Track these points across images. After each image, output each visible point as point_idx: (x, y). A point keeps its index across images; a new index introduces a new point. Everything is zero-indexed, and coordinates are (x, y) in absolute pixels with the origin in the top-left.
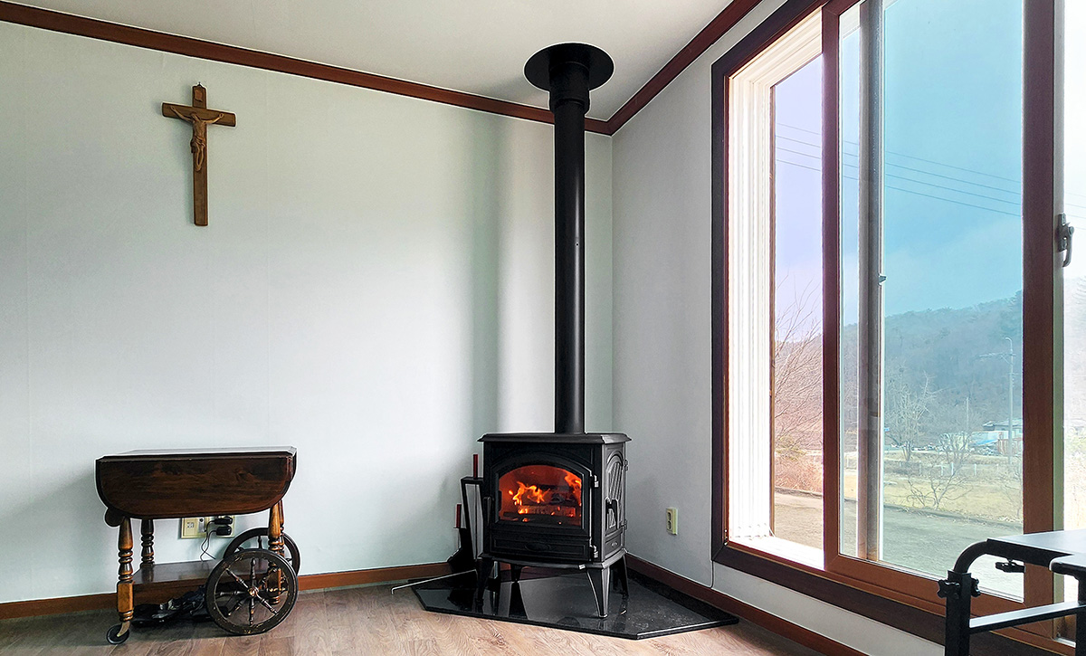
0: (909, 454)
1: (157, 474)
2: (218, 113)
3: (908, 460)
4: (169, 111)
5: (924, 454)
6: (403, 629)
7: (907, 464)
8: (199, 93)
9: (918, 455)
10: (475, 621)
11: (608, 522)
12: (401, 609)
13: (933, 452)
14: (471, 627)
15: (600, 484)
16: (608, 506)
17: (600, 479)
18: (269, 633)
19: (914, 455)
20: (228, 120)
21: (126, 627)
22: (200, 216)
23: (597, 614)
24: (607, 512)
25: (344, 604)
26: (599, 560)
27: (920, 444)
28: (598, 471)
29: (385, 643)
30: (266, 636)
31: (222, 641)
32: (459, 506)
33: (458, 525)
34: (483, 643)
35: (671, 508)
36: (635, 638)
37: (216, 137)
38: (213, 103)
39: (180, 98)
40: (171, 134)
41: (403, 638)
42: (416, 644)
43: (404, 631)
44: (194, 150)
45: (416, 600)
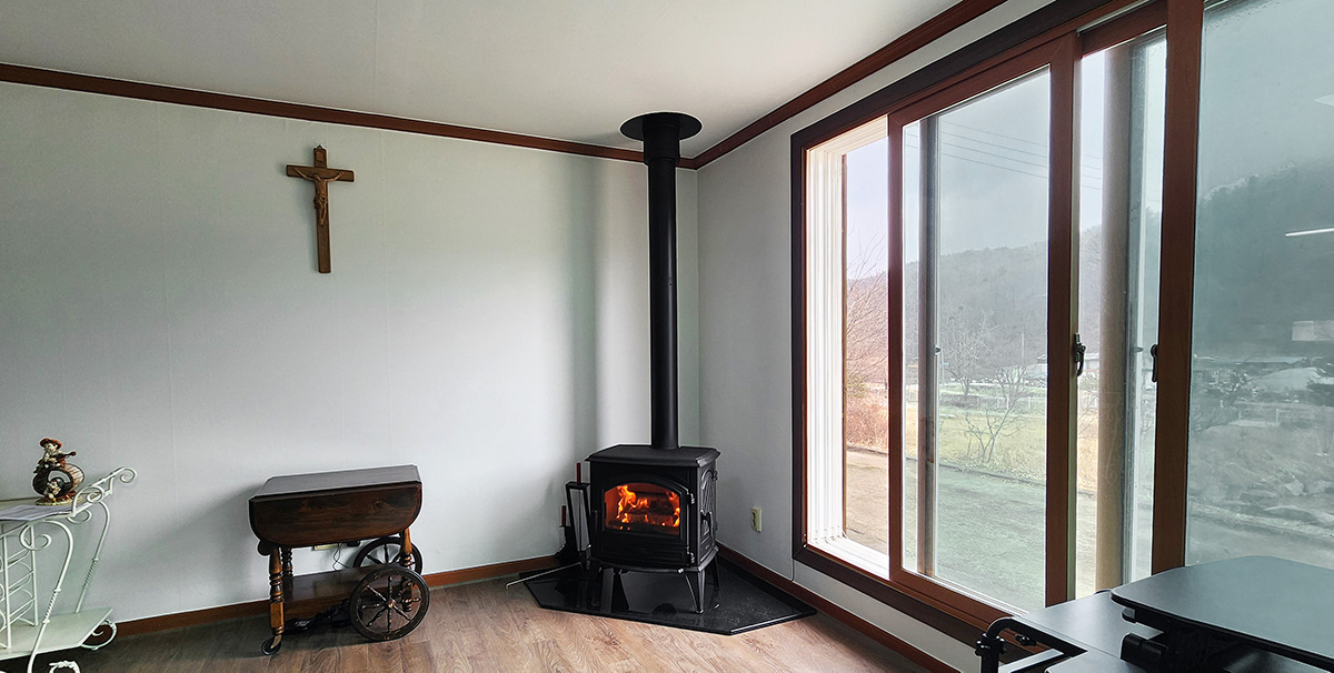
0: (968, 386)
1: (304, 509)
2: (339, 171)
3: (967, 391)
4: (292, 171)
5: (982, 387)
6: (525, 630)
7: (965, 397)
8: (319, 154)
9: (977, 389)
10: (587, 618)
11: (703, 530)
12: (519, 607)
13: (990, 385)
14: (584, 625)
15: (696, 501)
16: (703, 517)
17: (696, 497)
18: (405, 638)
19: (973, 387)
20: (347, 176)
21: (278, 639)
22: (323, 265)
23: (694, 609)
24: (702, 523)
25: (466, 603)
26: (696, 565)
27: (978, 375)
28: (694, 489)
29: (513, 646)
30: (403, 641)
31: (365, 648)
32: (564, 508)
33: (564, 525)
34: (598, 643)
35: (755, 508)
36: (729, 634)
37: (336, 192)
38: (333, 162)
39: (302, 159)
40: (294, 193)
41: (527, 639)
42: (540, 646)
43: (526, 632)
44: (317, 207)
45: (530, 596)
